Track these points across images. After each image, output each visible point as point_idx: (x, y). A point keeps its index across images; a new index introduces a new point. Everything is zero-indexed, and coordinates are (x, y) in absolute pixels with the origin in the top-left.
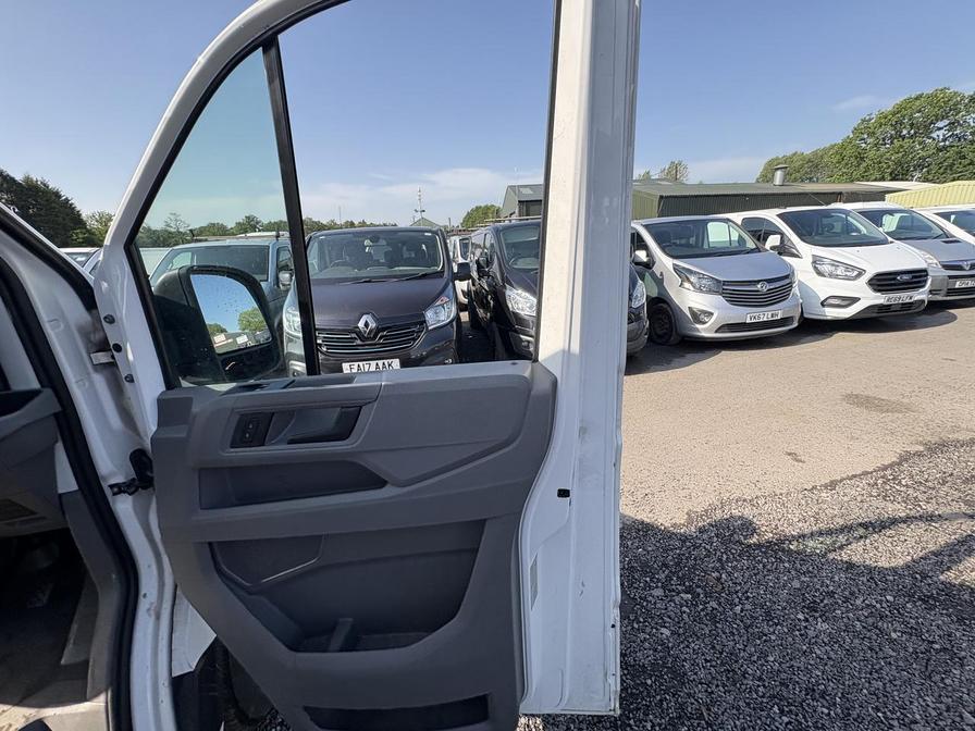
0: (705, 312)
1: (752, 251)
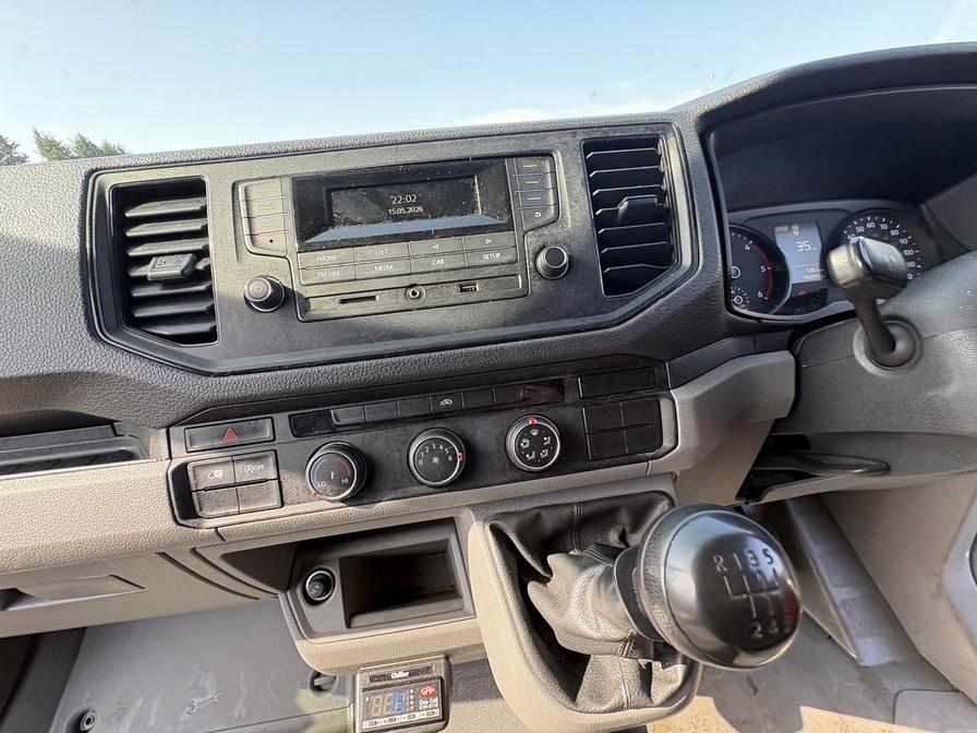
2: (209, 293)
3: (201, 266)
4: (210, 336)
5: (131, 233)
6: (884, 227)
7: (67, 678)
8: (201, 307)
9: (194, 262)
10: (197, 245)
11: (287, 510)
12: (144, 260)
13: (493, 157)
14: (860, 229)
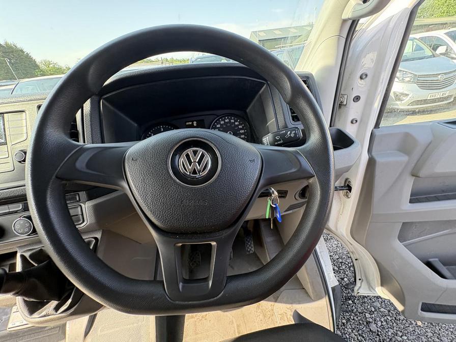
0: (402, 94)
1: (430, 57)
6: (232, 121)
14: (222, 122)
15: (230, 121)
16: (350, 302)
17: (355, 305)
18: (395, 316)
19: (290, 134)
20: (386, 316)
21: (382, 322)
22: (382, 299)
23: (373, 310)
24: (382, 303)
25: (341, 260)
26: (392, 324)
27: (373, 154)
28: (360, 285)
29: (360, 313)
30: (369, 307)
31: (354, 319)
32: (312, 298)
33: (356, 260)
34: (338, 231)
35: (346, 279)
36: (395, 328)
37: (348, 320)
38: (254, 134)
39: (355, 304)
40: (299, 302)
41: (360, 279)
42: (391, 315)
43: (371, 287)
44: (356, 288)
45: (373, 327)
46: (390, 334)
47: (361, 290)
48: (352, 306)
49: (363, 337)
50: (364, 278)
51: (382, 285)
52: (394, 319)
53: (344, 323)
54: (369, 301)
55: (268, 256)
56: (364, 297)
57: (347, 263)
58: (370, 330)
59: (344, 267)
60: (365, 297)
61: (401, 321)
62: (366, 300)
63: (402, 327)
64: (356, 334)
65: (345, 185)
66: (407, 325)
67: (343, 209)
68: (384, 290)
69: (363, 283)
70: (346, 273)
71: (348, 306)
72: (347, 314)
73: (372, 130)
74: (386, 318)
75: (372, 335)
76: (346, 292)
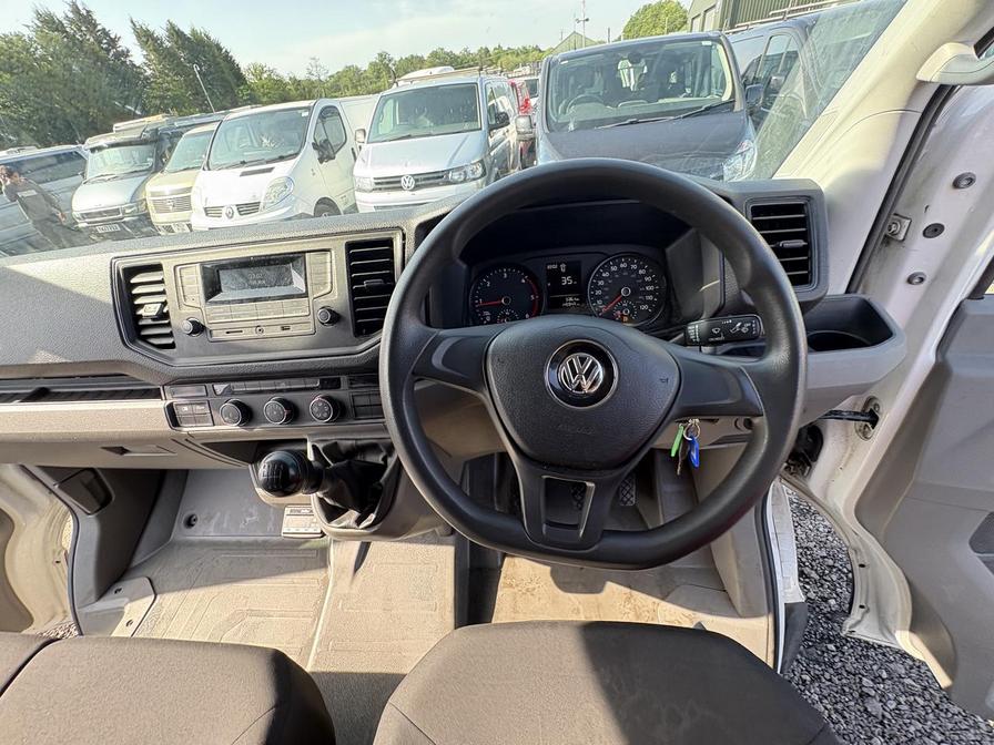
2: (169, 325)
3: (165, 311)
4: (172, 346)
5: (135, 291)
6: (634, 267)
7: (180, 502)
8: (167, 331)
9: (162, 308)
10: (162, 299)
11: (216, 427)
12: (141, 306)
13: (299, 252)
14: (614, 269)
15: (629, 266)
16: (831, 647)
17: (840, 654)
18: (938, 701)
19: (740, 327)
20: (913, 695)
21: (900, 703)
22: (914, 661)
23: (885, 675)
24: (911, 668)
25: (831, 562)
26: (923, 713)
27: (951, 355)
28: (859, 618)
29: (849, 673)
30: (875, 667)
31: (830, 680)
32: (740, 611)
33: (862, 566)
34: (829, 499)
35: (832, 602)
36: (929, 723)
37: (816, 678)
38: (673, 297)
39: (843, 653)
40: (711, 612)
41: (862, 607)
42: (927, 696)
43: (884, 627)
44: (849, 622)
45: (874, 706)
46: (912, 729)
47: (862, 627)
48: (834, 656)
49: (844, 717)
50: (871, 605)
51: (913, 629)
52: (933, 705)
53: (804, 681)
54: (880, 657)
55: (661, 516)
56: (868, 646)
57: (845, 570)
58: (866, 710)
59: (834, 577)
60: (873, 646)
61: (950, 715)
62: (872, 653)
63: (950, 726)
64: (829, 707)
65: (863, 411)
66: (964, 727)
67: (849, 458)
68: (916, 640)
69: (868, 615)
70: (838, 589)
71: (823, 652)
72: (817, 666)
73: (961, 303)
74: (912, 698)
75: (867, 719)
76: (825, 626)
